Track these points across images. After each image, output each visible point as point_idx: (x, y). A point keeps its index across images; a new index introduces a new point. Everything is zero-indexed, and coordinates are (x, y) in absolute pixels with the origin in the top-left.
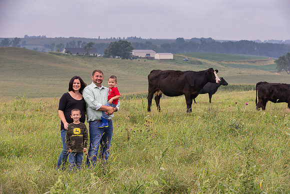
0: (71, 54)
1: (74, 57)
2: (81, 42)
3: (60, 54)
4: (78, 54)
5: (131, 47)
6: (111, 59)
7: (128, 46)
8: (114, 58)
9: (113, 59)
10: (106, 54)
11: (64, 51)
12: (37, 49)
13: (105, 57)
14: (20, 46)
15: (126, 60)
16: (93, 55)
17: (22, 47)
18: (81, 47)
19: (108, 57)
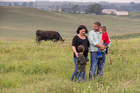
0: (65, 12)
1: (67, 13)
2: (71, 4)
3: (58, 12)
4: (69, 11)
5: (102, 8)
6: (89, 15)
7: (100, 7)
9: (91, 15)
10: (86, 11)
11: (60, 10)
12: (44, 8)
13: (85, 13)
14: (33, 7)
15: (98, 15)
16: (78, 12)
18: (70, 7)
19: (88, 13)
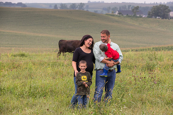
0: (122, 15)
1: (124, 17)
2: (131, 6)
3: (113, 15)
4: (127, 15)
5: (169, 10)
6: (153, 19)
7: (167, 9)
8: (155, 18)
10: (149, 15)
11: (117, 13)
12: (97, 11)
13: (148, 17)
15: (165, 20)
16: (139, 16)
17: (85, 10)
18: (130, 9)
19: (151, 17)
